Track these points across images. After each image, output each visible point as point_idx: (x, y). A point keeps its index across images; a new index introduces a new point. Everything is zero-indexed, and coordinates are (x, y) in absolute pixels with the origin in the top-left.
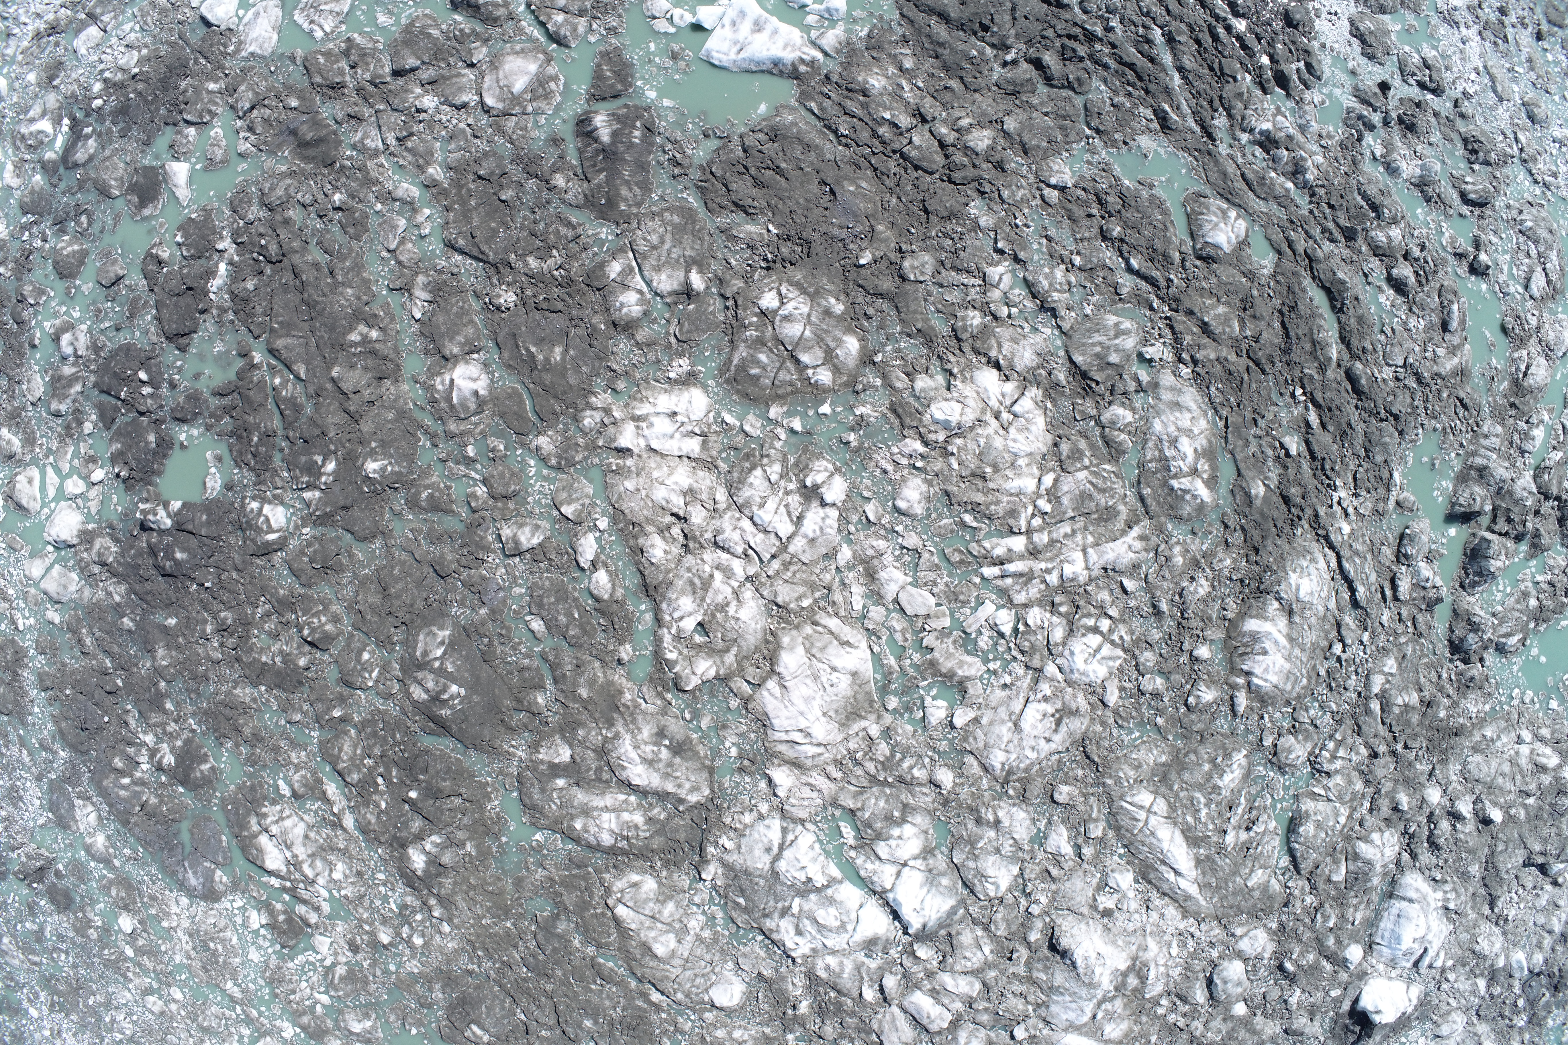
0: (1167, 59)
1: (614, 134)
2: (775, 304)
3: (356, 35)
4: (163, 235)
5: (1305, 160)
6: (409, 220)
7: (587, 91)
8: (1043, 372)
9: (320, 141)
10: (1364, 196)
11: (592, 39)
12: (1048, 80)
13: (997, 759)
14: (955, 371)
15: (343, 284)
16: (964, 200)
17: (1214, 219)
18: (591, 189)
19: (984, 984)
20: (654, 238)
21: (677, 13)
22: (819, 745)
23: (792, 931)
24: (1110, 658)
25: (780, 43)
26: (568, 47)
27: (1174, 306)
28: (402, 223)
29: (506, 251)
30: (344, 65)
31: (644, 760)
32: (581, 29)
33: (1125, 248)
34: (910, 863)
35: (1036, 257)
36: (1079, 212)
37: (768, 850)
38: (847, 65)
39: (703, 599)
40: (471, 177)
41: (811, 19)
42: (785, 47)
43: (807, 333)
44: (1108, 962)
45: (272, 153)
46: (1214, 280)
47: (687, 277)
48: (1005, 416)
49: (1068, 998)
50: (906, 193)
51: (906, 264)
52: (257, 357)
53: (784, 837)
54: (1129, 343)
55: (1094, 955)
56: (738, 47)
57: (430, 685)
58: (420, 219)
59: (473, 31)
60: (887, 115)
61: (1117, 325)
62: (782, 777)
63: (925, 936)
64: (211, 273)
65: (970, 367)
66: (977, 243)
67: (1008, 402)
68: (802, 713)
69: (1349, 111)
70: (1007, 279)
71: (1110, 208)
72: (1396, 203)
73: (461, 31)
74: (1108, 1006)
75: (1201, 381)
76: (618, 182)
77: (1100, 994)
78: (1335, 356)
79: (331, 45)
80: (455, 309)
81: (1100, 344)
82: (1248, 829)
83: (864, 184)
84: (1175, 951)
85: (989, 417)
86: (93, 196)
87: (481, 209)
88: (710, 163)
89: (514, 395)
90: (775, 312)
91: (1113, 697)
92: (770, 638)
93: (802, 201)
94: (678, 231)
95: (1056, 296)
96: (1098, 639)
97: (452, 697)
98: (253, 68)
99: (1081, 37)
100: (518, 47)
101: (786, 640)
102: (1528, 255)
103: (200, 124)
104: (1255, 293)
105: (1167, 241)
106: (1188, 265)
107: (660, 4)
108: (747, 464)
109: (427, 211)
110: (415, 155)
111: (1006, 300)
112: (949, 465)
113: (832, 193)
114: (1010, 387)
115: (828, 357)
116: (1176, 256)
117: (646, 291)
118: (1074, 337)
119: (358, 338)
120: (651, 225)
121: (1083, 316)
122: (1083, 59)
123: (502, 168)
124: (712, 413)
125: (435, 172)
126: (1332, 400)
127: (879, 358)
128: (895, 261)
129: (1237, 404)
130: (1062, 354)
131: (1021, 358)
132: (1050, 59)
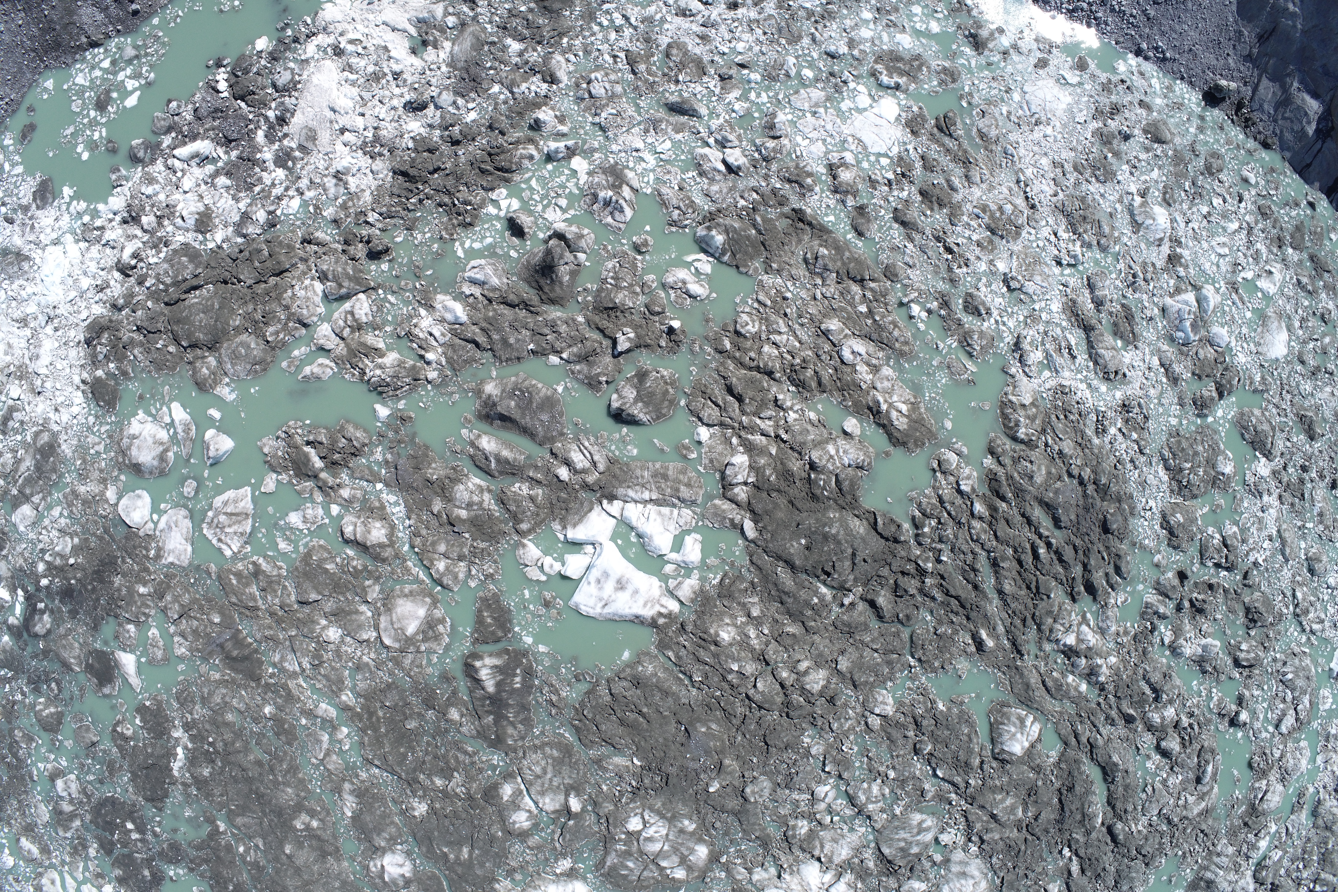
0: (988, 582)
1: (498, 685)
2: (640, 827)
3: (261, 561)
4: (124, 714)
5: (1101, 666)
6: (330, 735)
7: (472, 634)
8: (856, 860)
9: (246, 658)
10: (1148, 682)
11: (473, 584)
12: (880, 617)
14: (785, 866)
15: (284, 783)
16: (798, 733)
17: (1013, 729)
18: (482, 727)
20: (538, 770)
21: (548, 561)
26: (451, 590)
27: (970, 800)
28: (325, 738)
29: (415, 770)
30: (254, 589)
32: (461, 576)
33: (933, 761)
35: (857, 773)
36: (896, 734)
38: (700, 614)
40: (378, 705)
41: (669, 568)
42: (645, 605)
43: (666, 848)
45: (205, 659)
46: (1005, 779)
47: (566, 801)
50: (749, 731)
51: (748, 790)
52: (222, 827)
54: (929, 836)
56: (603, 603)
58: (340, 736)
59: (365, 567)
60: (735, 667)
64: (170, 754)
65: (797, 861)
66: (809, 768)
67: (826, 887)
69: (1148, 605)
70: (831, 795)
71: (924, 730)
72: (1174, 687)
73: (354, 568)
75: (986, 854)
76: (505, 723)
78: (1100, 820)
79: (240, 566)
80: (378, 812)
81: (904, 840)
83: (714, 726)
86: (56, 666)
87: (390, 735)
88: (582, 703)
89: (433, 877)
90: (639, 833)
93: (661, 740)
94: (558, 763)
95: (871, 807)
98: (176, 576)
99: (913, 571)
100: (407, 588)
102: (1284, 700)
103: (137, 623)
104: (1040, 783)
105: (970, 751)
106: (986, 767)
107: (531, 553)
109: (345, 730)
110: (328, 680)
111: (830, 809)
113: (687, 732)
114: (828, 877)
115: (683, 861)
116: (976, 763)
117: (534, 808)
118: (884, 833)
119: (302, 826)
120: (535, 758)
121: (893, 816)
122: (913, 596)
123: (404, 700)
125: (347, 698)
126: (1092, 854)
127: (725, 859)
128: (739, 786)
129: (1013, 868)
130: (873, 845)
131: (839, 854)
132: (884, 599)
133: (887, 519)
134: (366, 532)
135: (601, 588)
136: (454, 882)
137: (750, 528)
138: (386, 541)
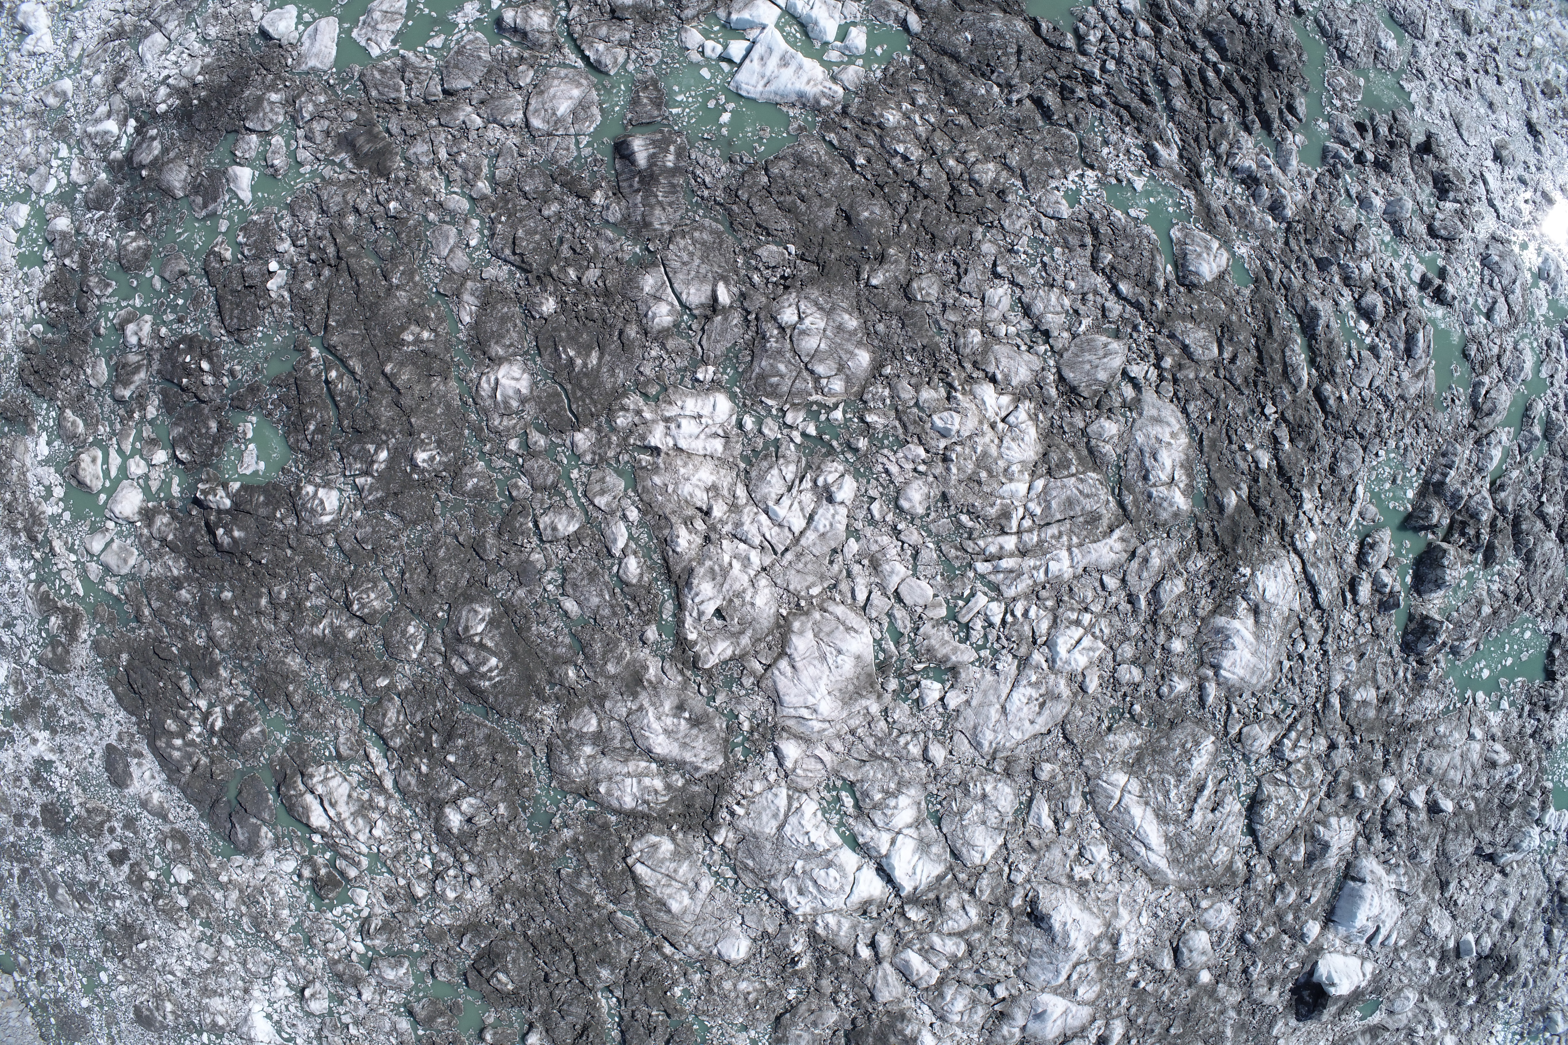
1: (650, 158)
2: (796, 318)
3: (410, 54)
5: (1283, 197)
6: (459, 232)
8: (1036, 387)
9: (376, 152)
12: (1049, 118)
13: (987, 738)
14: (956, 383)
15: (397, 287)
16: (968, 227)
17: (1198, 249)
18: (628, 209)
19: (969, 944)
20: (685, 255)
21: (708, 46)
22: (824, 721)
23: (795, 893)
24: (1091, 649)
25: (805, 79)
27: (1159, 329)
28: (453, 234)
29: (547, 262)
30: (399, 81)
31: (665, 731)
32: (620, 58)
33: (1114, 274)
34: (905, 831)
36: (1073, 240)
37: (775, 816)
38: (865, 99)
39: (722, 585)
40: (516, 192)
41: (833, 56)
42: (808, 81)
43: (823, 346)
44: (1084, 928)
45: (330, 161)
46: (1196, 306)
47: (714, 291)
48: (1001, 426)
49: (1046, 960)
50: (915, 220)
51: (915, 285)
52: (314, 352)
53: (790, 805)
54: (1117, 362)
55: (1070, 921)
56: (765, 80)
57: (471, 657)
58: (469, 229)
59: (521, 56)
60: (900, 149)
61: (1106, 345)
62: (791, 750)
63: (915, 899)
65: (969, 381)
67: (1003, 414)
68: (809, 692)
70: (1006, 302)
71: (1101, 237)
73: (509, 55)
74: (1081, 968)
75: (1182, 399)
76: (653, 202)
77: (1074, 957)
78: (1305, 378)
79: (387, 63)
80: (500, 316)
81: (1090, 362)
82: (1213, 810)
83: (877, 211)
84: (1144, 920)
85: (986, 427)
86: (157, 196)
89: (554, 396)
90: (794, 326)
91: (1093, 685)
92: (782, 622)
93: (820, 224)
94: (707, 249)
95: (1050, 318)
96: (1081, 631)
97: (491, 670)
98: (313, 80)
99: (1080, 78)
100: (562, 72)
101: (796, 625)
102: (1492, 287)
103: (262, 132)
104: (1234, 318)
105: (1153, 269)
106: (1172, 291)
107: (693, 37)
108: (765, 464)
109: (476, 223)
110: (465, 169)
111: (1005, 320)
112: (948, 469)
113: (848, 218)
114: (1005, 400)
115: (841, 368)
116: (1161, 283)
117: (676, 303)
118: (1065, 356)
119: (410, 338)
120: (682, 243)
121: (1074, 336)
122: (1081, 99)
123: (545, 185)
124: (734, 417)
125: (483, 186)
126: (1301, 418)
127: (888, 370)
128: (904, 282)
129: (1213, 420)
130: (1054, 370)
131: (1017, 373)
132: (1051, 98)
133: (1051, 26)
134: (527, 17)
135: (764, 65)
136: (577, 399)
137: (914, 21)
138: (546, 28)
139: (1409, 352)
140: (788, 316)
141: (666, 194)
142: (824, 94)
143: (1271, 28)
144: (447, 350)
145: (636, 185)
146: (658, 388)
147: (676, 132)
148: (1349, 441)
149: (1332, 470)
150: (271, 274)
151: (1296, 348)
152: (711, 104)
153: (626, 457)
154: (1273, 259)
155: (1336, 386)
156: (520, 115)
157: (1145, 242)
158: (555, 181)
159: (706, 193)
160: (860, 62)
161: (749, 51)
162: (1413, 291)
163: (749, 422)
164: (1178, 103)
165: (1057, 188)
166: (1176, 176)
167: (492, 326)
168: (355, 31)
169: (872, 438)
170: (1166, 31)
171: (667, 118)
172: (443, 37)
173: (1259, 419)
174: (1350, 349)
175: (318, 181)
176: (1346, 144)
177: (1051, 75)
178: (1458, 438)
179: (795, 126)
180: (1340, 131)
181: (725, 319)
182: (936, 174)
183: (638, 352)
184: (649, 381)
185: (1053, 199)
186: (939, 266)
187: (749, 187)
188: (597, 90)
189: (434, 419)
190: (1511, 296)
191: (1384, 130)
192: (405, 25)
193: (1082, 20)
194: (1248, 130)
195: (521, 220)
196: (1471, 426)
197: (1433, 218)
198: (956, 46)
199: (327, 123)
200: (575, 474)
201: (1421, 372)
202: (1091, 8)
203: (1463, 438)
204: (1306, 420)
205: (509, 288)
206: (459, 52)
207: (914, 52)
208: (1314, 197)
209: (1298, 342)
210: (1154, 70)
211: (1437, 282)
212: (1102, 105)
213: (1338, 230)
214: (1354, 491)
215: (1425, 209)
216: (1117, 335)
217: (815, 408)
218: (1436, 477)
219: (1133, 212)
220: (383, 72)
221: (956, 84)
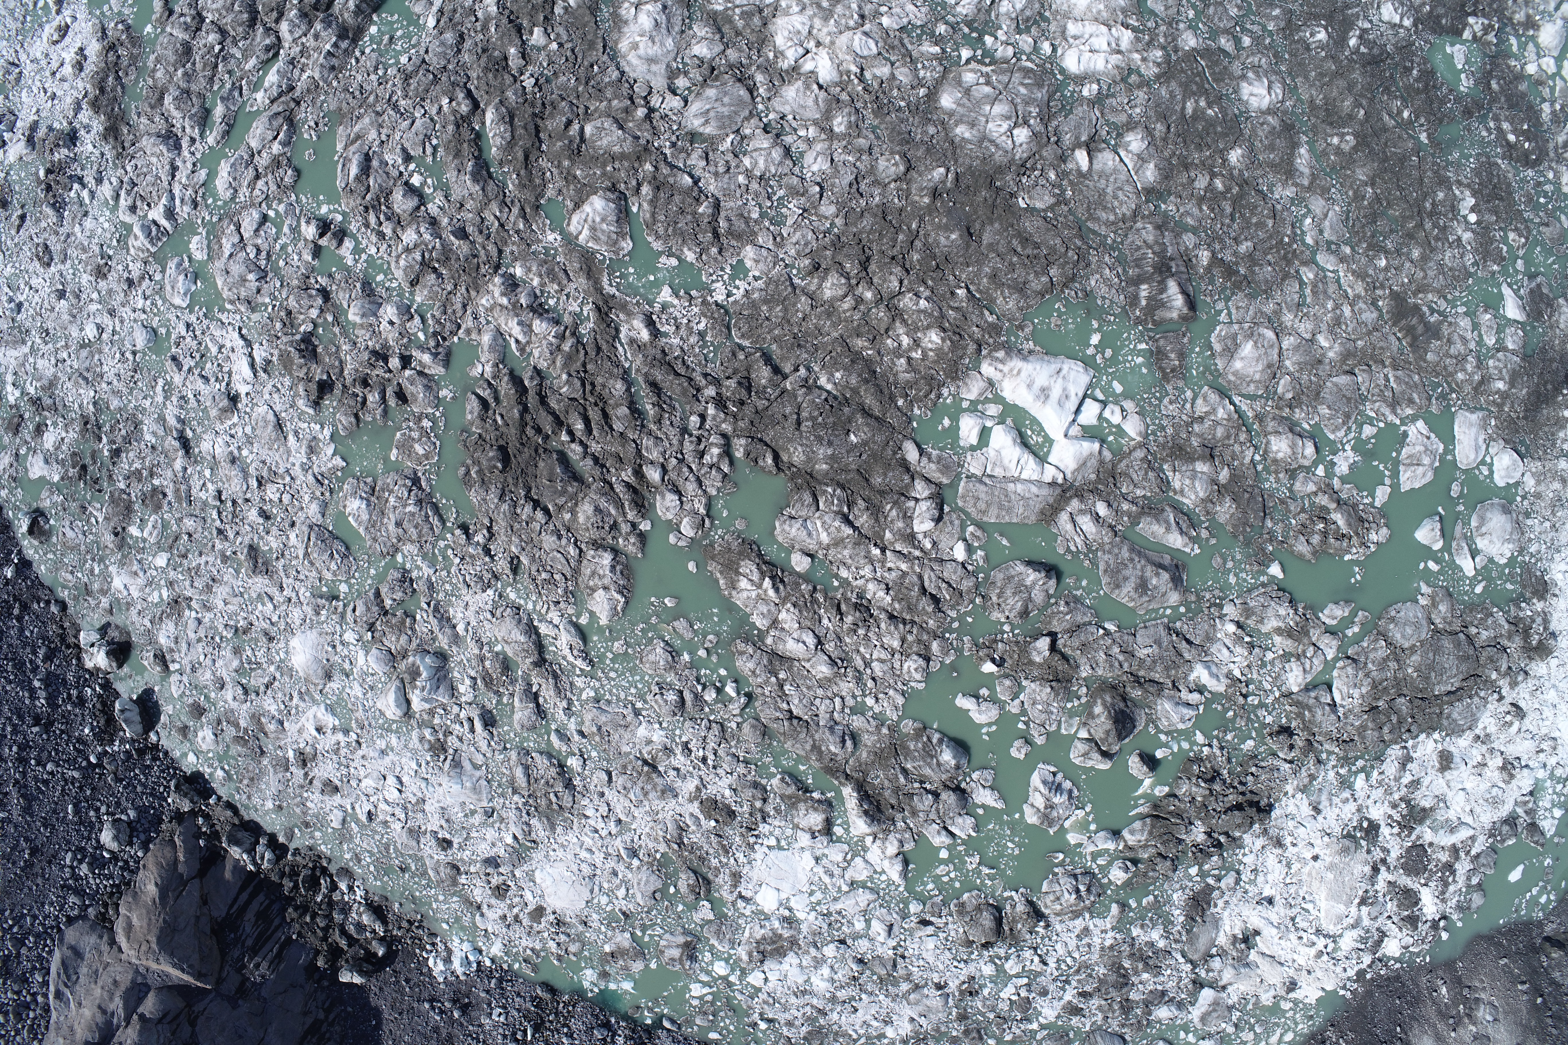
1: (1164, 289)
5: (501, 295)
8: (776, 83)
9: (1403, 317)
12: (766, 355)
14: (856, 81)
20: (1121, 197)
21: (1116, 419)
25: (1023, 374)
32: (1201, 402)
33: (696, 194)
41: (993, 410)
42: (1019, 372)
43: (987, 108)
47: (1091, 163)
48: (811, 45)
51: (902, 168)
54: (695, 106)
56: (1061, 374)
59: (1292, 411)
61: (707, 122)
67: (809, 54)
70: (809, 158)
73: (1302, 411)
75: (626, 83)
76: (1156, 248)
81: (723, 105)
83: (942, 240)
85: (827, 40)
90: (1016, 126)
94: (1101, 203)
95: (765, 144)
99: (729, 405)
105: (653, 203)
106: (634, 183)
107: (1133, 428)
108: (1028, 13)
109: (1309, 240)
110: (1325, 292)
111: (809, 142)
112: (860, 7)
113: (971, 235)
114: (808, 66)
115: (967, 92)
116: (645, 189)
117: (1123, 154)
118: (747, 113)
119: (1348, 138)
120: (1124, 209)
121: (738, 131)
122: (728, 378)
123: (1253, 272)
124: (1060, 52)
125: (1308, 275)
126: (495, 77)
127: (922, 92)
128: (913, 174)
129: (592, 66)
130: (759, 99)
131: (798, 91)
132: (763, 375)
133: (761, 463)
134: (1293, 446)
135: (1064, 389)
136: (1198, 74)
137: (911, 453)
138: (1272, 438)
139: (367, 158)
140: (1022, 134)
141: (1144, 257)
142: (1002, 361)
143: (501, 498)
144: (1314, 126)
145: (1173, 264)
146: (1130, 81)
147: (1140, 323)
148: (443, 63)
149: (461, 36)
150: (1472, 210)
151: (498, 140)
152: (1109, 353)
153: (1149, 24)
154: (518, 232)
155: (455, 112)
156: (1285, 344)
157: (661, 231)
158: (1245, 277)
159: (1107, 258)
160: (965, 404)
161: (1078, 411)
162: (353, 227)
163: (1046, 48)
164: (619, 387)
165: (756, 279)
166: (624, 307)
167: (1280, 143)
168: (1441, 451)
169: (932, 34)
170: (627, 475)
171: (1150, 338)
172: (1363, 436)
173: (542, 74)
174: (434, 154)
175: (1449, 297)
176: (421, 373)
177: (761, 404)
178: (314, 87)
179: (1027, 330)
180: (428, 388)
181: (1077, 138)
182: (885, 281)
183: (1151, 113)
184: (1139, 86)
185: (761, 266)
186: (877, 191)
187: (1067, 263)
188: (1217, 370)
189: (1316, 68)
190: (236, 239)
191: (373, 398)
192: (1399, 453)
193: (725, 475)
194: (537, 371)
195: (1271, 237)
196: (298, 103)
197: (322, 311)
198: (867, 424)
199: (1452, 351)
200: (1191, 14)
201: (353, 142)
202: (714, 493)
203: (308, 90)
204: (490, 75)
205: (1270, 176)
206: (1347, 416)
207: (910, 420)
208: (464, 306)
209: (494, 150)
210: (643, 426)
211: (323, 242)
212: (705, 375)
213: (439, 276)
214: (438, 21)
215: (330, 318)
216: (693, 137)
217: (987, 61)
218: (344, 44)
219: (674, 262)
220: (1411, 401)
221: (866, 381)
